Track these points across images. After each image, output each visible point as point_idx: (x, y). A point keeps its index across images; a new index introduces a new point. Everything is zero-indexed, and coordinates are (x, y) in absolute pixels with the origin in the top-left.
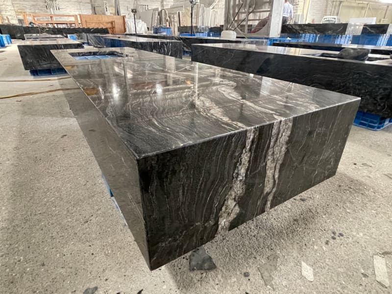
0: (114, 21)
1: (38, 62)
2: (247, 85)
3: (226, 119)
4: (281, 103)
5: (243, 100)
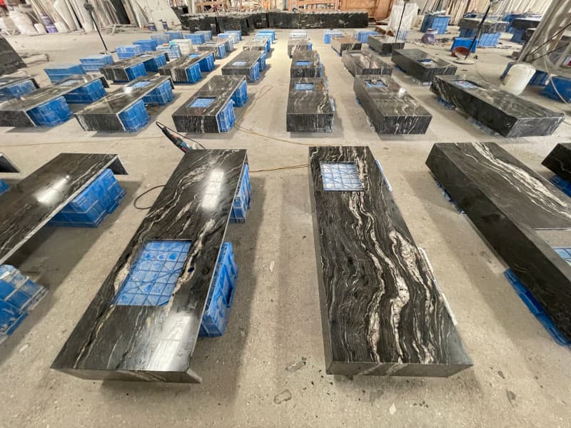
1: (297, 126)
2: (415, 306)
3: (375, 349)
4: (414, 345)
5: (396, 330)
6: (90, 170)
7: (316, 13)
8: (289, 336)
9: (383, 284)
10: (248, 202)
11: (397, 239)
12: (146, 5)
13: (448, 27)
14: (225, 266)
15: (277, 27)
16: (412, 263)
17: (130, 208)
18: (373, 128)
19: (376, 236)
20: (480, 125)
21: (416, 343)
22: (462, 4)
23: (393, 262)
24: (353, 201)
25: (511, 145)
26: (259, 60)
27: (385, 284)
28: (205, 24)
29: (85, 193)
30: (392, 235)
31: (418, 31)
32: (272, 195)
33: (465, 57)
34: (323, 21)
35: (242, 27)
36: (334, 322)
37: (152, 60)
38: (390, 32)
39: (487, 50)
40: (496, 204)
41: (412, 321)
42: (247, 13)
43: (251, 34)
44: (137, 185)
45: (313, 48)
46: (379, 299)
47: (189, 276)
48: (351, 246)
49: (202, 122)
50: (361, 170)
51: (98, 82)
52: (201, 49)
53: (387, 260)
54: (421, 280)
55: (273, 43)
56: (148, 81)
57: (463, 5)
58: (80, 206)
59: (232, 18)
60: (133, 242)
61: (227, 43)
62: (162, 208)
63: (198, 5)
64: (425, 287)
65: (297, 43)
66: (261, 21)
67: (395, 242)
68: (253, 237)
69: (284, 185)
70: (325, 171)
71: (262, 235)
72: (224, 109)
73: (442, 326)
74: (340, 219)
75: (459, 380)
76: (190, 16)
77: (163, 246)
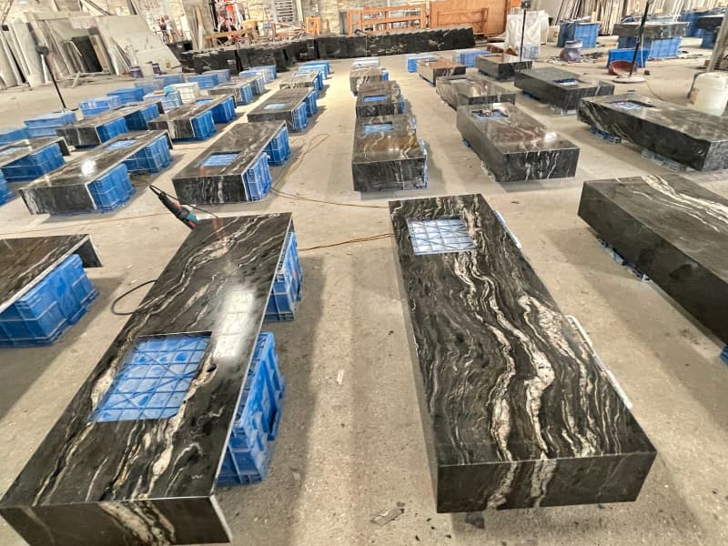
0: (487, 9)
1: (369, 182)
2: (563, 386)
3: (504, 445)
4: (565, 435)
5: (536, 419)
6: (46, 257)
7: (392, 33)
8: (374, 473)
9: (513, 363)
10: (297, 289)
11: (532, 306)
12: (128, 44)
13: (600, 39)
14: (264, 363)
15: (333, 57)
16: (556, 333)
17: (106, 314)
18: (492, 177)
19: (498, 304)
20: (661, 160)
21: (568, 432)
22: (616, 6)
23: (526, 334)
24: (460, 263)
25: (714, 183)
26: (306, 100)
27: (515, 362)
28: (219, 61)
29: (39, 288)
30: (524, 301)
31: (554, 47)
32: (337, 278)
33: (629, 73)
34: (403, 43)
35: (277, 62)
36: (438, 417)
37: (138, 113)
38: (510, 50)
39: (665, 62)
40: (683, 250)
41: (559, 406)
42: (284, 41)
43: (292, 69)
44: (117, 282)
45: (390, 79)
46: (507, 382)
47: (209, 376)
48: (459, 320)
49: (220, 185)
50: (471, 224)
51: (54, 147)
52: (213, 93)
53: (516, 332)
54: (572, 354)
55: (327, 79)
56: (133, 139)
57: (618, 7)
58: (31, 306)
59: (261, 50)
60: (119, 341)
61: (254, 82)
62: (163, 296)
63: (208, 37)
64: (579, 361)
65: (365, 74)
66: (306, 51)
67: (528, 309)
68: (309, 339)
69: (354, 265)
70: (416, 231)
71: (321, 335)
72: (253, 166)
73: (607, 408)
74: (441, 287)
75: (662, 514)
76: (196, 53)
77: (165, 345)
